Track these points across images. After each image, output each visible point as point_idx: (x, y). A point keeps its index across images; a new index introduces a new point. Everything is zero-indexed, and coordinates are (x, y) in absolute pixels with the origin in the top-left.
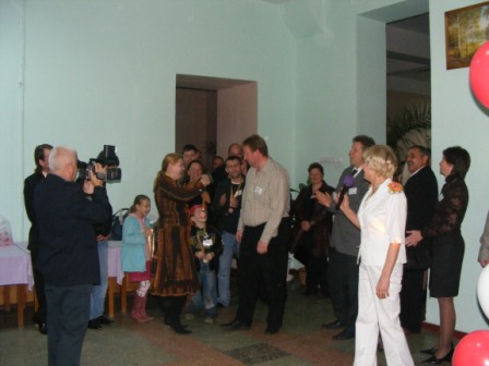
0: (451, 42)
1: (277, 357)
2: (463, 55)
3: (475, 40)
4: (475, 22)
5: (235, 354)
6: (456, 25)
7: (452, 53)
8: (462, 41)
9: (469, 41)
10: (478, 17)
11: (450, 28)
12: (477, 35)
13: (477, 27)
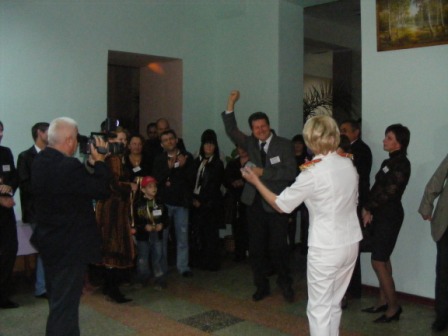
0: (382, 27)
1: (233, 323)
2: (393, 39)
3: (405, 26)
4: (406, 9)
5: (191, 322)
6: (386, 12)
7: (382, 36)
8: (392, 26)
9: (400, 26)
10: (409, 5)
11: (381, 14)
12: (407, 21)
13: (407, 13)
